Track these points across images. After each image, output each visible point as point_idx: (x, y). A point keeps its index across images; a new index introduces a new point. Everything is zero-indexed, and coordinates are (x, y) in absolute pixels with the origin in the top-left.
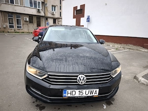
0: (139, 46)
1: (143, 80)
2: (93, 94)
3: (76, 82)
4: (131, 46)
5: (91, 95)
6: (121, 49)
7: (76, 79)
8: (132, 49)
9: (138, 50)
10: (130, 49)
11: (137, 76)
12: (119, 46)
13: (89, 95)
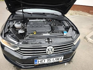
0: (86, 12)
1: (90, 40)
2: (59, 60)
3: (46, 53)
4: (81, 12)
5: (58, 61)
6: (74, 14)
7: (45, 50)
8: (81, 14)
9: (85, 15)
10: (80, 14)
11: (87, 37)
12: (73, 12)
13: (56, 61)
